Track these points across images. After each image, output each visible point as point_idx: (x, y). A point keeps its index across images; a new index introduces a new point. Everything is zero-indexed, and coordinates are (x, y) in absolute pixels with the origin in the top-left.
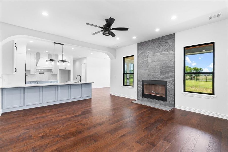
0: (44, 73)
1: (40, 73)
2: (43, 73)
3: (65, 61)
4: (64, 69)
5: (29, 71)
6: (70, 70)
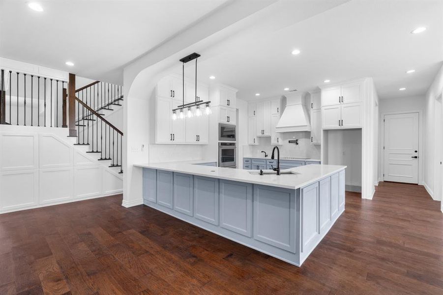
0: (298, 142)
1: (290, 142)
2: (296, 142)
4: (337, 127)
5: (269, 138)
6: (361, 129)
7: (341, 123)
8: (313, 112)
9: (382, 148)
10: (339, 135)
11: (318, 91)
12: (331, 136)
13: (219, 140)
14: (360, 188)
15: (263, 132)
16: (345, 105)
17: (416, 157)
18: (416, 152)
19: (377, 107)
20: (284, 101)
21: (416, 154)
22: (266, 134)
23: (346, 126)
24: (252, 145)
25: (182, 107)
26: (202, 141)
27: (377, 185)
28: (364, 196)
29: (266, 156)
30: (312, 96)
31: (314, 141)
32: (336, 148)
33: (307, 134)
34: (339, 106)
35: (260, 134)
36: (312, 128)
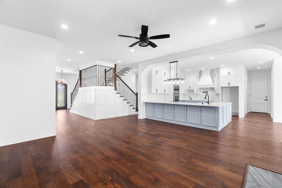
0: (208, 92)
1: (203, 92)
3: (179, 79)
4: (227, 86)
5: (193, 91)
6: (238, 87)
7: (229, 84)
8: (215, 79)
9: (249, 95)
10: (228, 89)
11: (218, 69)
12: (224, 89)
13: (174, 91)
14: (238, 113)
15: (190, 87)
16: (231, 76)
17: (266, 100)
18: (266, 97)
19: (247, 76)
20: (201, 73)
21: (266, 99)
22: (191, 89)
23: (231, 85)
24: (184, 94)
25: (169, 80)
26: (166, 92)
27: (247, 113)
28: (240, 117)
29: (191, 99)
30: (215, 71)
31: (216, 92)
32: (226, 95)
33: (213, 89)
34: (228, 77)
35: (188, 89)
36: (215, 86)
